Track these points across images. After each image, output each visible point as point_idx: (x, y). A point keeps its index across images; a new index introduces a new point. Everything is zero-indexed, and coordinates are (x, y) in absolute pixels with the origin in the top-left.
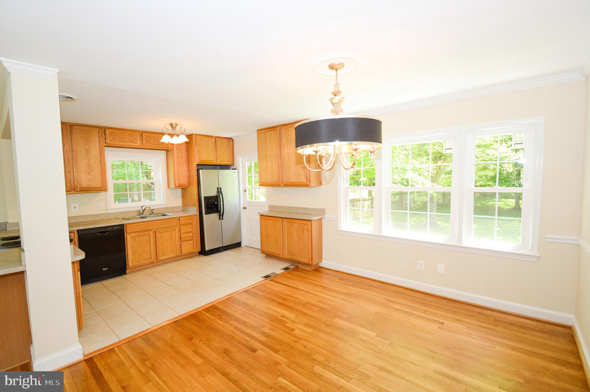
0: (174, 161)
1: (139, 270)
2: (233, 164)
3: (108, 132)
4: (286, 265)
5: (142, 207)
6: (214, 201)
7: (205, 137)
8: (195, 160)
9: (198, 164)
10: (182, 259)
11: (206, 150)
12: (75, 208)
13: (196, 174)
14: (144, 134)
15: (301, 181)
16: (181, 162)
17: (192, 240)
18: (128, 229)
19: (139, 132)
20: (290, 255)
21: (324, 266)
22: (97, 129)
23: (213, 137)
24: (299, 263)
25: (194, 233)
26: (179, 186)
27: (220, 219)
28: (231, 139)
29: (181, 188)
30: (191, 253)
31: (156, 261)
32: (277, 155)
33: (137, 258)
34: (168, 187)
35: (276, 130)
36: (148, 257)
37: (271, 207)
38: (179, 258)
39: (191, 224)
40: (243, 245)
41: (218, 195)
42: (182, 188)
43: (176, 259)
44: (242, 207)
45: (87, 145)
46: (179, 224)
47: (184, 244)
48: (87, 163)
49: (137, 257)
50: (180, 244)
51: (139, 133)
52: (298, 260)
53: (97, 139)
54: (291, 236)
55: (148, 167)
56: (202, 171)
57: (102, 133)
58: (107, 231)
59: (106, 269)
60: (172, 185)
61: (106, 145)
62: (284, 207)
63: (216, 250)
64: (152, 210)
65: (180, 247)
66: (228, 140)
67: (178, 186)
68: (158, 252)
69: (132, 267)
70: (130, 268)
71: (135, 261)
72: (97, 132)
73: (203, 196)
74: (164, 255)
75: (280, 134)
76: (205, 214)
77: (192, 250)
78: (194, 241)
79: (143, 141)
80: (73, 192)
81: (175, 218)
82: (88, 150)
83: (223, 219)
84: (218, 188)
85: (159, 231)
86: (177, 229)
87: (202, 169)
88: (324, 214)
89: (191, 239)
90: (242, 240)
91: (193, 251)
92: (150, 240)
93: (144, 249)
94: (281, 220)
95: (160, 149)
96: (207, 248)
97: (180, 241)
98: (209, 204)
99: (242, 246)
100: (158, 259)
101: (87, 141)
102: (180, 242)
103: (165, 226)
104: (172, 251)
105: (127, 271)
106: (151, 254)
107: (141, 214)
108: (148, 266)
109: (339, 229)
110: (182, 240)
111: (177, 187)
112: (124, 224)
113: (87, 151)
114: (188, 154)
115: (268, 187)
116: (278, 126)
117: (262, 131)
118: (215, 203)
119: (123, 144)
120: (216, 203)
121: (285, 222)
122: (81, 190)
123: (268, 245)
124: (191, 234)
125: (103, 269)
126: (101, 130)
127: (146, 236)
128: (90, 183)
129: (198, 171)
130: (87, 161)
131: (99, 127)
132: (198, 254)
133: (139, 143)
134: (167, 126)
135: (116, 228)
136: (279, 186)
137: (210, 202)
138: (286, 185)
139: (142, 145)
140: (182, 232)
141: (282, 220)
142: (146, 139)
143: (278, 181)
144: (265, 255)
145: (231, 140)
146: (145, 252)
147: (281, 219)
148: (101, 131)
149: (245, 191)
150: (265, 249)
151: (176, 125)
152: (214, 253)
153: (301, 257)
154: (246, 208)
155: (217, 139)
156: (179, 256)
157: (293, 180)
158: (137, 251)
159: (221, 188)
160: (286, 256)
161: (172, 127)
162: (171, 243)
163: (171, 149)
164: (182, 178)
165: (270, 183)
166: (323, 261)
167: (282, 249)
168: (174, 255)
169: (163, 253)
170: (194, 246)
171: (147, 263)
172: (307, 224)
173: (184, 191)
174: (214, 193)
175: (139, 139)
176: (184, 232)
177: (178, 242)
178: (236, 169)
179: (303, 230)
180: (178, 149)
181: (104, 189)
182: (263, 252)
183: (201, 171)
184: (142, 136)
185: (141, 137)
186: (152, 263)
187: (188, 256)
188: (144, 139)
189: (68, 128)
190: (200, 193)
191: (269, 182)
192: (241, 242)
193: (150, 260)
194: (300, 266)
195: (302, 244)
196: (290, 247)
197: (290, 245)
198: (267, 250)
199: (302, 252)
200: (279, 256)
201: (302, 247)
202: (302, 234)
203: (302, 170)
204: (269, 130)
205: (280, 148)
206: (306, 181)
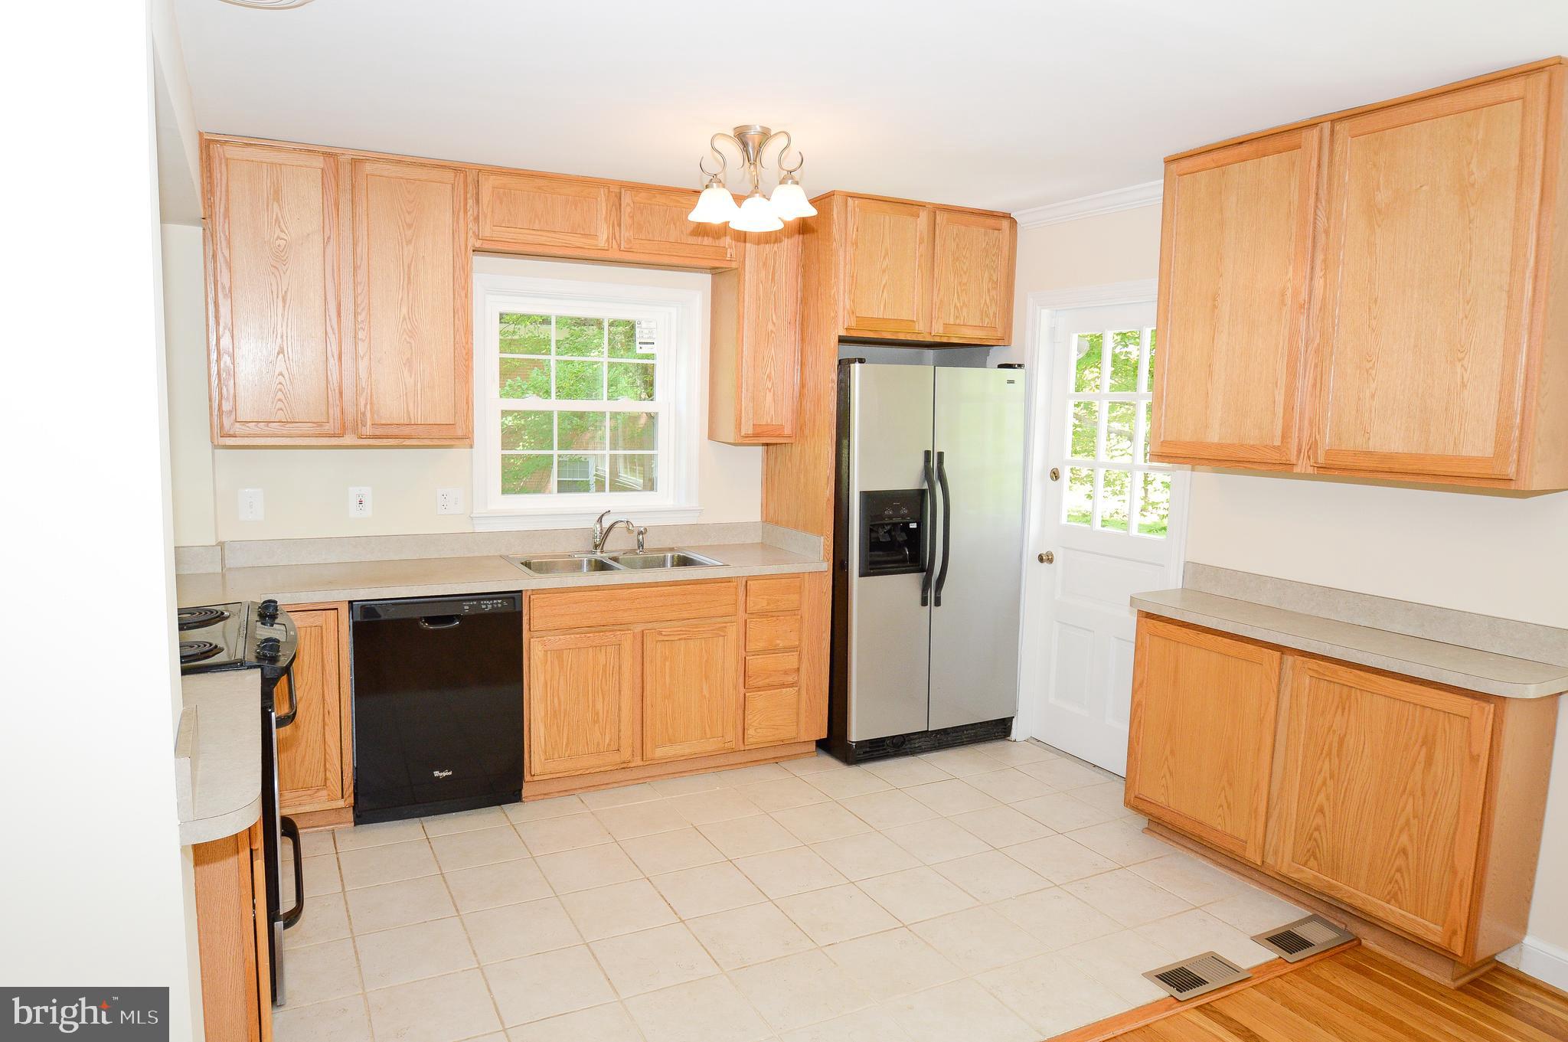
0: (740, 318)
1: (568, 792)
2: (1004, 341)
3: (487, 185)
4: (1283, 914)
5: (603, 515)
6: (903, 517)
7: (885, 206)
8: (833, 318)
9: (843, 333)
10: (745, 764)
11: (884, 271)
12: (361, 502)
13: (833, 381)
14: (627, 199)
15: (1450, 452)
16: (770, 327)
17: (792, 685)
18: (535, 613)
19: (609, 188)
20: (1312, 862)
22: (449, 175)
23: (922, 205)
25: (805, 652)
26: (756, 435)
27: (924, 603)
28: (1007, 216)
29: (763, 445)
30: (784, 744)
31: (641, 763)
32: (1289, 293)
33: (565, 740)
34: (712, 435)
35: (1299, 146)
36: (607, 741)
37: (1194, 571)
38: (733, 759)
39: (794, 611)
40: (1017, 731)
41: (926, 486)
42: (767, 445)
43: (722, 761)
44: (1032, 550)
45: (409, 242)
46: (742, 608)
47: (759, 701)
48: (404, 319)
49: (565, 736)
50: (742, 699)
51: (609, 191)
52: (1368, 908)
53: (448, 217)
54: (1336, 761)
55: (638, 346)
56: (860, 367)
57: (466, 193)
58: (458, 617)
59: (444, 774)
60: (728, 431)
61: (478, 244)
62: (1283, 584)
63: (895, 745)
64: (640, 533)
65: (740, 712)
66: (991, 222)
67: (750, 432)
68: (648, 722)
69: (546, 777)
70: (536, 778)
71: (556, 756)
72: (449, 187)
73: (857, 486)
74: (672, 742)
75: (1319, 166)
76: (861, 575)
77: (788, 732)
78: (804, 692)
79: (619, 225)
80: (348, 440)
81: (728, 580)
82: (409, 267)
83: (938, 603)
84: (927, 454)
85: (660, 633)
86: (733, 632)
87: (861, 361)
89: (790, 679)
90: (1016, 710)
91: (794, 735)
92: (620, 668)
93: (594, 706)
94: (1276, 665)
95: (687, 262)
96: (857, 732)
97: (742, 685)
98: (883, 526)
99: (1013, 736)
100: (648, 754)
101: (410, 226)
102: (742, 690)
103: (685, 615)
104: (707, 729)
105: (526, 790)
106: (619, 731)
107: (596, 546)
108: (606, 779)
110: (751, 682)
111: (747, 441)
112: (521, 591)
113: (406, 270)
114: (805, 287)
115: (1193, 470)
116: (1312, 125)
117: (1199, 161)
118: (908, 524)
119: (542, 240)
120: (913, 526)
121: (1307, 679)
122: (379, 432)
124: (790, 661)
125: (436, 773)
126: (462, 179)
127: (603, 651)
128: (411, 405)
129: (844, 365)
130: (404, 310)
131: (458, 169)
132: (813, 747)
133: (605, 237)
134: (720, 144)
135: (490, 607)
136: (1282, 468)
137: (887, 521)
139: (615, 246)
140: (751, 647)
141: (1281, 663)
142: (632, 217)
143: (1277, 443)
144: (1142, 822)
145: (1005, 224)
146: (595, 722)
147: (1277, 654)
148: (462, 185)
149: (1055, 475)
150: (1154, 792)
151: (766, 135)
152: (885, 756)
153: (1393, 898)
154: (1050, 561)
155: (941, 218)
156: (733, 751)
158: (565, 710)
159: (941, 455)
160: (1285, 863)
161: (745, 145)
162: (706, 692)
163: (734, 265)
164: (769, 397)
165: (1220, 446)
166: (1526, 940)
167: (1262, 819)
168: (710, 746)
169: (670, 731)
170: (798, 714)
171: (602, 769)
172: (1467, 717)
173: (776, 458)
174: (905, 478)
175: (606, 218)
176: (761, 645)
177: (735, 687)
178: (1020, 366)
179: (1428, 743)
180: (765, 264)
181: (459, 433)
182: (1136, 803)
183: (856, 368)
184: (620, 205)
185: (614, 213)
186: (624, 767)
187: (771, 754)
188: (626, 219)
189: (345, 172)
190: (846, 476)
191: (1216, 440)
192: (1012, 718)
193: (617, 758)
194: (1371, 942)
195: (1408, 823)
196: (1319, 820)
197: (1321, 810)
198: (1161, 800)
199: (1399, 870)
200: (1239, 852)
201: (1404, 839)
202: (1419, 768)
203: (1464, 385)
204: (1245, 149)
205: (1315, 249)
206: (1488, 454)
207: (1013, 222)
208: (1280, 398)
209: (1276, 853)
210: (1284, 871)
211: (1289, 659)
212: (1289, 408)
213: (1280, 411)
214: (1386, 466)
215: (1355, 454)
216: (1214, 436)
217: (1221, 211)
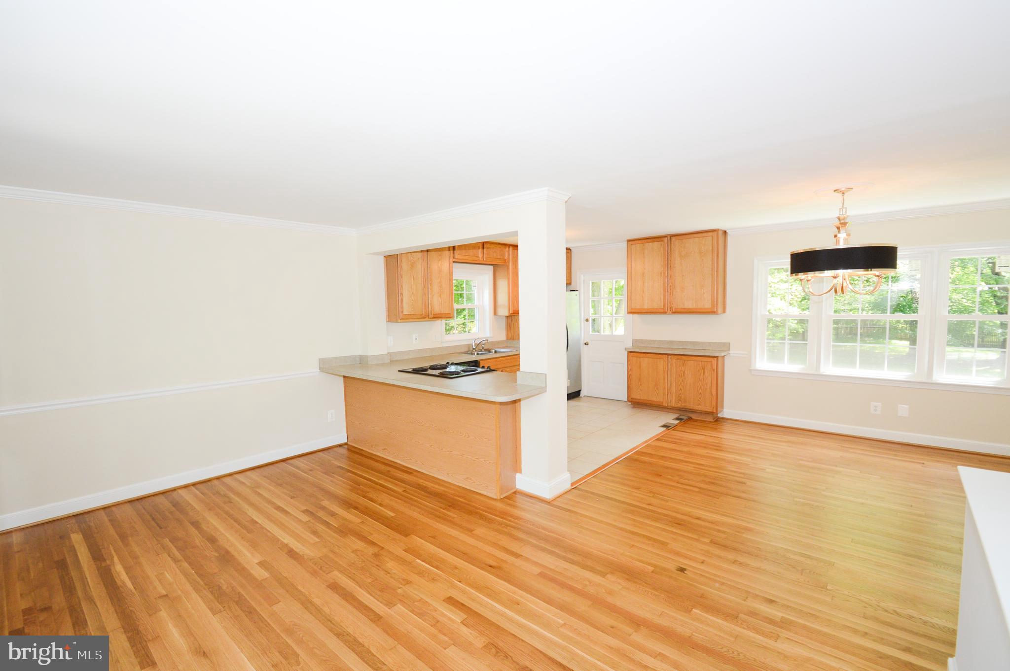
0: (509, 279)
2: (571, 283)
19: (481, 244)
20: (680, 402)
21: (726, 416)
24: (693, 411)
26: (513, 314)
32: (663, 273)
34: (495, 314)
35: (662, 241)
40: (582, 394)
44: (582, 342)
48: (439, 282)
52: (693, 409)
53: (448, 258)
54: (683, 378)
61: (454, 260)
62: (660, 341)
64: (484, 344)
67: (512, 312)
75: (668, 246)
79: (484, 254)
80: (427, 319)
82: (440, 268)
88: (729, 350)
90: (581, 388)
99: (581, 396)
101: (440, 256)
107: (474, 349)
109: (752, 368)
111: (511, 314)
116: (665, 236)
117: (637, 241)
121: (674, 360)
122: (435, 316)
123: (641, 390)
128: (441, 307)
133: (480, 257)
136: (665, 313)
138: (674, 313)
139: (483, 260)
141: (668, 358)
142: (487, 251)
143: (663, 307)
144: (633, 406)
147: (667, 356)
149: (587, 320)
150: (635, 397)
153: (699, 404)
154: (588, 345)
157: (689, 305)
160: (673, 404)
164: (515, 301)
165: (648, 309)
166: (724, 410)
167: (666, 395)
172: (711, 362)
173: (512, 320)
175: (481, 252)
178: (577, 291)
179: (704, 369)
180: (513, 263)
181: (452, 316)
182: (631, 402)
184: (483, 248)
185: (483, 250)
188: (485, 252)
192: (581, 390)
194: (694, 416)
195: (701, 387)
196: (680, 392)
197: (681, 389)
198: (639, 398)
199: (700, 398)
200: (661, 404)
201: (700, 391)
202: (702, 375)
203: (704, 293)
204: (649, 240)
205: (668, 264)
206: (710, 307)
207: (571, 250)
208: (662, 298)
209: (671, 402)
210: (674, 406)
211: (670, 357)
212: (665, 299)
213: (662, 300)
214: (689, 311)
215: (682, 309)
216: (646, 307)
217: (644, 254)
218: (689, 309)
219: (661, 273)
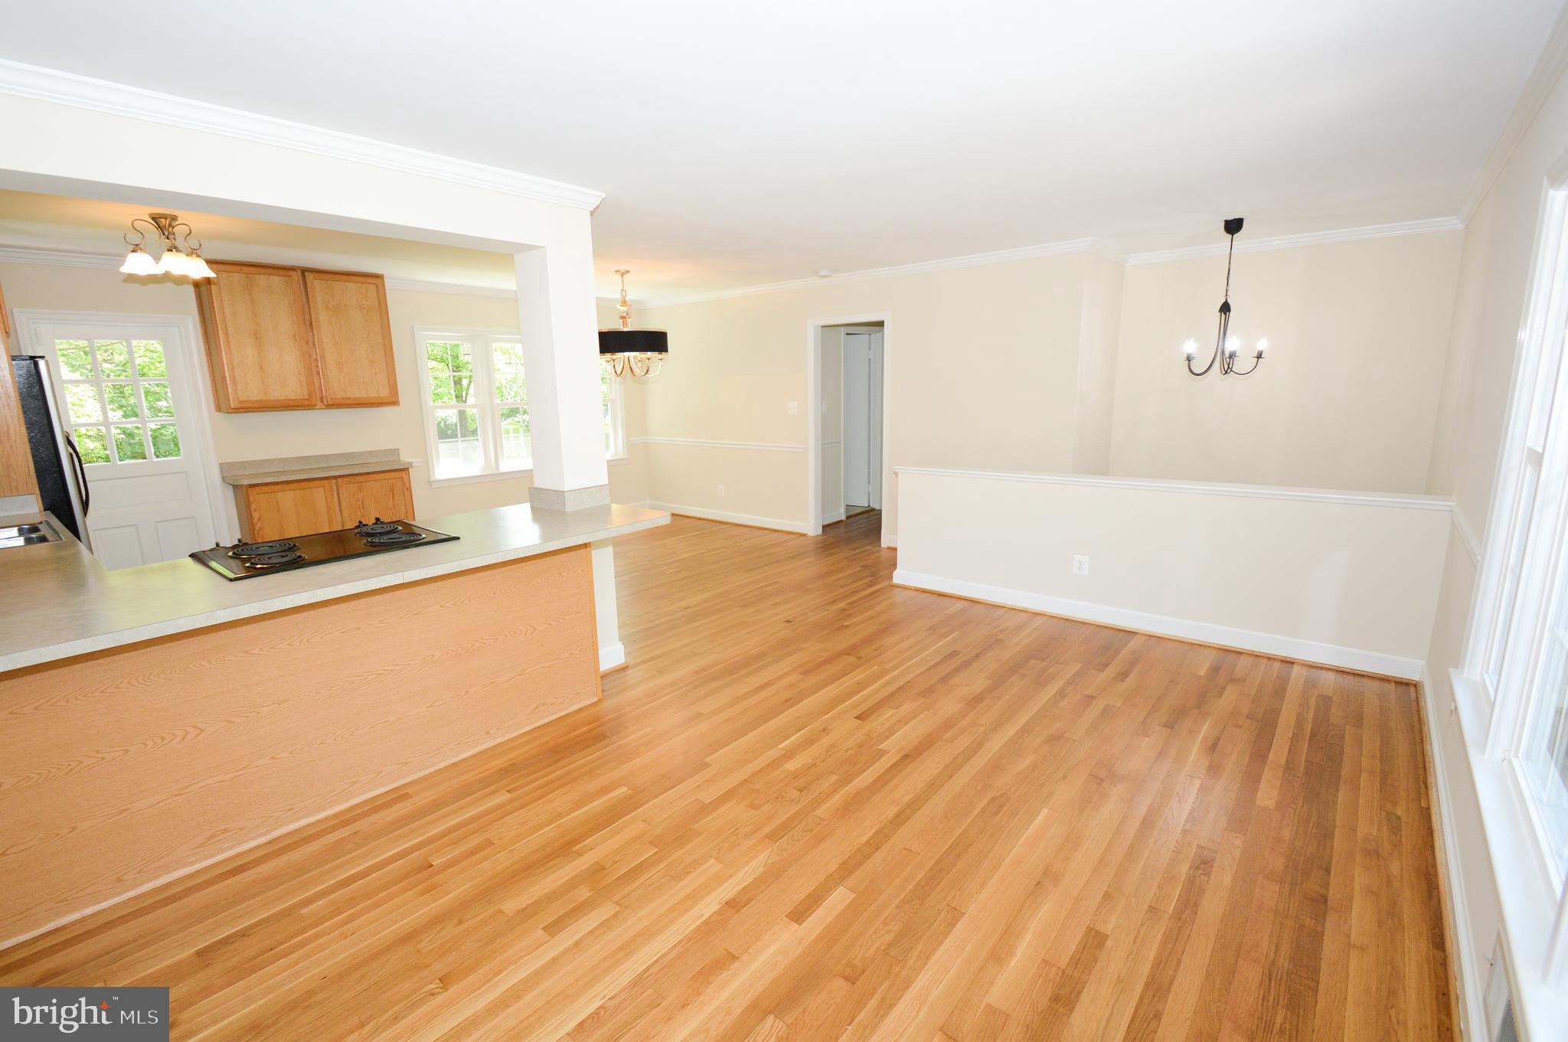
35: (288, 276)
94: (332, 483)
109: (432, 477)
116: (292, 269)
121: (343, 485)
136: (312, 407)
138: (330, 406)
143: (307, 397)
147: (331, 480)
157: (354, 392)
165: (277, 400)
172: (402, 477)
179: (392, 490)
203: (376, 374)
204: (258, 269)
205: (307, 323)
206: (388, 395)
208: (303, 380)
212: (308, 383)
213: (304, 385)
214: (356, 402)
215: (343, 398)
217: (250, 294)
218: (356, 399)
219: (294, 336)
